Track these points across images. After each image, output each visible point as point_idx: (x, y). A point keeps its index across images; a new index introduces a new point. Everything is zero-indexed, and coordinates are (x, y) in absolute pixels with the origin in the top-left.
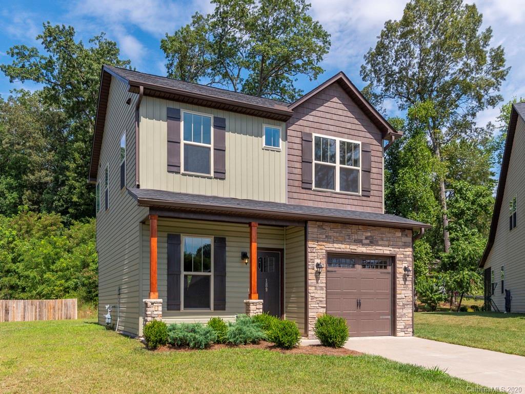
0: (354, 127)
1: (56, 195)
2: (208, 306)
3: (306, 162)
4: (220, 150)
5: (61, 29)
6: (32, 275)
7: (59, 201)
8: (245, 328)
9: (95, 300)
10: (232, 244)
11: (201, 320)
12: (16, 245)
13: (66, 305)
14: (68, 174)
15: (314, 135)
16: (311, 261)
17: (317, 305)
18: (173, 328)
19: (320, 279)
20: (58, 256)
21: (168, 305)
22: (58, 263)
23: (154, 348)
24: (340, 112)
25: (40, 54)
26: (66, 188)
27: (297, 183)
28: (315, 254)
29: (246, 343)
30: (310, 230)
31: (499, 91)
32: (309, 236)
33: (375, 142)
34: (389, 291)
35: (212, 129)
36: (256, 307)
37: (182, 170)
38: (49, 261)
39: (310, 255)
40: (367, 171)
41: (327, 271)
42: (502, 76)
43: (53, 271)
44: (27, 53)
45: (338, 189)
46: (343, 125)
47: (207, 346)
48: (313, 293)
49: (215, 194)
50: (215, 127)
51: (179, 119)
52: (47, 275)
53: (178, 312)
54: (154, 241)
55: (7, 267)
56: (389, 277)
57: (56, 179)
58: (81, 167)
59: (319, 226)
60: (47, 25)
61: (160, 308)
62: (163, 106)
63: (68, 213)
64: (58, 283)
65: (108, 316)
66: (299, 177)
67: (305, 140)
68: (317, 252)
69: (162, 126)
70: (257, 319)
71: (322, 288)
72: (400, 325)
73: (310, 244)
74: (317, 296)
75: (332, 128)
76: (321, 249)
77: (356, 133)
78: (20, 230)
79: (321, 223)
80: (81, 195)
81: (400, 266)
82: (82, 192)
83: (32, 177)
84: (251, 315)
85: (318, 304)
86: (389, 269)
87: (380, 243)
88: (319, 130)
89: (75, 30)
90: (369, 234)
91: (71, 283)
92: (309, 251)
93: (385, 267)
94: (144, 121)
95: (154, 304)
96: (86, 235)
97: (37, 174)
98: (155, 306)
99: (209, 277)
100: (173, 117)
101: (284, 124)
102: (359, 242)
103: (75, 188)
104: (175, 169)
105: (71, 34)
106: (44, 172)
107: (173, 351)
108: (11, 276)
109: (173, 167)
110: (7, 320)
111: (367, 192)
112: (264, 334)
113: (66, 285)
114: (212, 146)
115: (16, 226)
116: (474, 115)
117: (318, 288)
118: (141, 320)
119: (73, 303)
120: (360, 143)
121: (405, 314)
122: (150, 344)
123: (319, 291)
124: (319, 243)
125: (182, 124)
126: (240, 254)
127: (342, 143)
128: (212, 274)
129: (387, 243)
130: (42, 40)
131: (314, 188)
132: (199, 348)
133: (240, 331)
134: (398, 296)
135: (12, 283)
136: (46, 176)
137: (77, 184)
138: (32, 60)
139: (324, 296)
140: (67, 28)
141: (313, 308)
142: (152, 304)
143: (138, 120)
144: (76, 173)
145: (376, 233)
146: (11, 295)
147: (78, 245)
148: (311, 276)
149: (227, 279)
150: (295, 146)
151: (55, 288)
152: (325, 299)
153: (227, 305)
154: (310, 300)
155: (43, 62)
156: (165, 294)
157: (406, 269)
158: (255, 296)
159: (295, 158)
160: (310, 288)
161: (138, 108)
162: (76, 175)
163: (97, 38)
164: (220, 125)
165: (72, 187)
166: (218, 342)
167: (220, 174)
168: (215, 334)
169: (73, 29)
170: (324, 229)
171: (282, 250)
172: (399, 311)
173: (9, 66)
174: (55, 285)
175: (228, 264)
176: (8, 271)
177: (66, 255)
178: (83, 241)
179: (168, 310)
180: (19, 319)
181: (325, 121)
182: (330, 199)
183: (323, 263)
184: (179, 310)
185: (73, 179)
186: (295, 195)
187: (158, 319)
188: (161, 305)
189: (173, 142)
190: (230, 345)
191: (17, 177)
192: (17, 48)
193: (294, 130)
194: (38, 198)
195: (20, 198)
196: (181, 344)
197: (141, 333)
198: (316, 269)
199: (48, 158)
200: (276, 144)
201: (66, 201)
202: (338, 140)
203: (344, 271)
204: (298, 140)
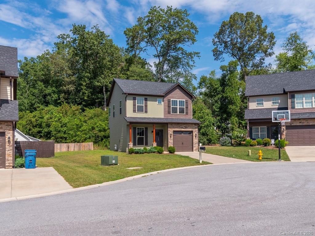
0: (183, 96)
1: (77, 96)
2: (143, 145)
3: (169, 107)
4: (146, 106)
5: (80, 27)
6: (71, 133)
7: (78, 99)
8: (152, 149)
9: (98, 143)
10: (149, 129)
11: (142, 148)
12: (62, 120)
13: (89, 145)
14: (82, 87)
15: (171, 99)
18: (135, 149)
19: (172, 137)
20: (82, 125)
21: (134, 144)
22: (82, 128)
23: (131, 154)
24: (179, 93)
25: (70, 37)
26: (81, 93)
27: (167, 112)
29: (152, 153)
30: (169, 126)
31: (272, 50)
32: (169, 127)
33: (189, 100)
34: (191, 140)
35: (144, 101)
36: (155, 144)
37: (137, 112)
38: (79, 127)
39: (169, 132)
40: (187, 108)
41: (173, 135)
42: (274, 44)
43: (80, 131)
44: (65, 37)
45: (178, 113)
46: (180, 96)
47: (143, 153)
48: (170, 141)
49: (145, 117)
50: (145, 100)
51: (136, 100)
52: (78, 133)
54: (131, 130)
55: (59, 129)
56: (192, 136)
57: (76, 89)
58: (88, 84)
59: (171, 125)
60: (74, 25)
61: (132, 145)
62: (132, 97)
63: (82, 104)
64: (83, 136)
65: (116, 147)
66: (167, 111)
67: (169, 101)
68: (170, 131)
69: (132, 102)
70: (155, 147)
71: (172, 140)
72: (194, 149)
73: (169, 129)
75: (176, 97)
77: (184, 98)
78: (63, 113)
80: (88, 96)
81: (194, 134)
82: (89, 95)
83: (65, 88)
84: (154, 146)
85: (171, 143)
86: (191, 134)
87: (188, 128)
88: (173, 98)
89: (86, 26)
90: (185, 126)
91: (88, 136)
93: (190, 134)
94: (127, 101)
96: (93, 116)
97: (67, 87)
98: (131, 145)
99: (143, 137)
100: (134, 99)
101: (163, 98)
102: (182, 128)
103: (85, 94)
104: (135, 112)
105: (84, 28)
106: (70, 86)
107: (135, 154)
108: (61, 133)
109: (134, 111)
110: (68, 151)
111: (187, 113)
112: (156, 151)
113: (86, 137)
114: (144, 105)
115: (61, 112)
116: (263, 59)
118: (127, 148)
119: (92, 144)
120: (185, 100)
121: (196, 146)
122: (130, 153)
124: (171, 129)
125: (137, 101)
126: (151, 132)
127: (179, 101)
128: (144, 137)
129: (190, 128)
130: (72, 32)
131: (171, 113)
132: (141, 154)
133: (150, 150)
134: (194, 141)
135: (61, 136)
136: (71, 88)
137: (87, 92)
138: (68, 39)
139: (173, 142)
140: (83, 26)
143: (126, 101)
144: (86, 87)
145: (187, 126)
146: (61, 141)
147: (89, 119)
148: (169, 137)
149: (148, 138)
150: (166, 103)
151: (82, 138)
153: (148, 144)
154: (169, 143)
155: (72, 40)
156: (133, 142)
157: (196, 134)
158: (154, 142)
159: (166, 106)
161: (126, 98)
162: (86, 88)
163: (95, 26)
164: (146, 100)
165: (84, 93)
166: (145, 153)
167: (146, 112)
168: (145, 151)
169: (85, 26)
171: (163, 130)
172: (194, 145)
173: (58, 43)
174: (82, 137)
175: (148, 134)
176: (59, 131)
177: (84, 124)
178: (92, 118)
180: (72, 150)
181: (174, 96)
182: (176, 116)
183: (172, 133)
184: (136, 146)
185: (85, 90)
186: (166, 116)
187: (132, 147)
189: (134, 105)
190: (148, 153)
191: (56, 87)
192: (61, 35)
193: (166, 99)
194: (67, 97)
195: (59, 97)
196: (137, 153)
197: (127, 151)
198: (170, 135)
199: (72, 79)
200: (161, 103)
201: (81, 99)
202: (178, 100)
203: (178, 135)
204: (167, 101)
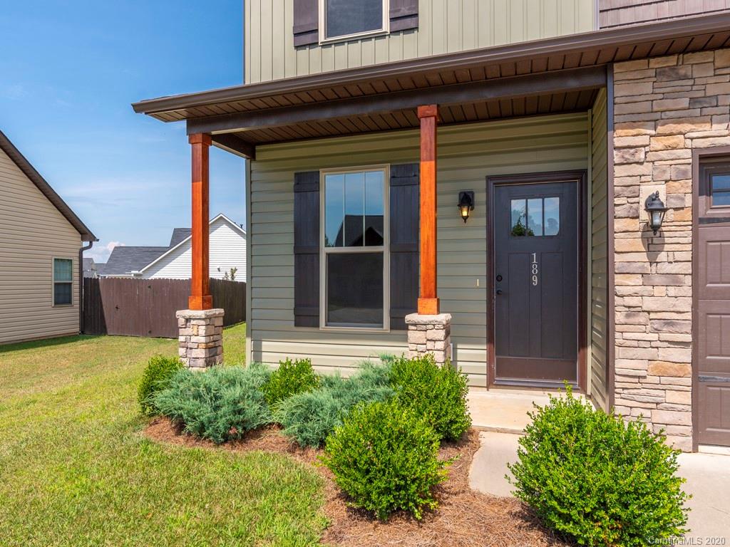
2: (378, 320)
16: (627, 192)
17: (654, 336)
19: (667, 247)
21: (296, 315)
28: (646, 169)
37: (322, 37)
39: (620, 174)
41: (700, 221)
48: (636, 295)
53: (315, 329)
59: (659, 73)
68: (652, 159)
71: (674, 280)
73: (622, 137)
74: (648, 304)
76: (667, 148)
79: (672, 61)
85: (657, 331)
92: (617, 160)
95: (193, 322)
104: (307, 39)
117: (657, 280)
123: (658, 291)
124: (660, 129)
139: (686, 304)
141: (635, 343)
142: (188, 320)
148: (627, 241)
152: (689, 316)
154: (619, 317)
158: (427, 303)
160: (618, 279)
167: (406, 20)
170: (685, 78)
179: (296, 325)
183: (682, 192)
184: (317, 326)
188: (203, 322)
198: (644, 216)
